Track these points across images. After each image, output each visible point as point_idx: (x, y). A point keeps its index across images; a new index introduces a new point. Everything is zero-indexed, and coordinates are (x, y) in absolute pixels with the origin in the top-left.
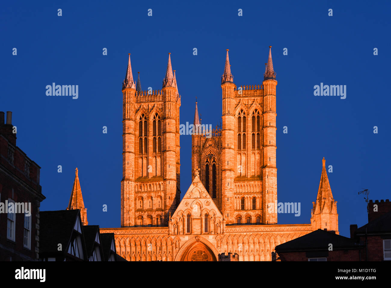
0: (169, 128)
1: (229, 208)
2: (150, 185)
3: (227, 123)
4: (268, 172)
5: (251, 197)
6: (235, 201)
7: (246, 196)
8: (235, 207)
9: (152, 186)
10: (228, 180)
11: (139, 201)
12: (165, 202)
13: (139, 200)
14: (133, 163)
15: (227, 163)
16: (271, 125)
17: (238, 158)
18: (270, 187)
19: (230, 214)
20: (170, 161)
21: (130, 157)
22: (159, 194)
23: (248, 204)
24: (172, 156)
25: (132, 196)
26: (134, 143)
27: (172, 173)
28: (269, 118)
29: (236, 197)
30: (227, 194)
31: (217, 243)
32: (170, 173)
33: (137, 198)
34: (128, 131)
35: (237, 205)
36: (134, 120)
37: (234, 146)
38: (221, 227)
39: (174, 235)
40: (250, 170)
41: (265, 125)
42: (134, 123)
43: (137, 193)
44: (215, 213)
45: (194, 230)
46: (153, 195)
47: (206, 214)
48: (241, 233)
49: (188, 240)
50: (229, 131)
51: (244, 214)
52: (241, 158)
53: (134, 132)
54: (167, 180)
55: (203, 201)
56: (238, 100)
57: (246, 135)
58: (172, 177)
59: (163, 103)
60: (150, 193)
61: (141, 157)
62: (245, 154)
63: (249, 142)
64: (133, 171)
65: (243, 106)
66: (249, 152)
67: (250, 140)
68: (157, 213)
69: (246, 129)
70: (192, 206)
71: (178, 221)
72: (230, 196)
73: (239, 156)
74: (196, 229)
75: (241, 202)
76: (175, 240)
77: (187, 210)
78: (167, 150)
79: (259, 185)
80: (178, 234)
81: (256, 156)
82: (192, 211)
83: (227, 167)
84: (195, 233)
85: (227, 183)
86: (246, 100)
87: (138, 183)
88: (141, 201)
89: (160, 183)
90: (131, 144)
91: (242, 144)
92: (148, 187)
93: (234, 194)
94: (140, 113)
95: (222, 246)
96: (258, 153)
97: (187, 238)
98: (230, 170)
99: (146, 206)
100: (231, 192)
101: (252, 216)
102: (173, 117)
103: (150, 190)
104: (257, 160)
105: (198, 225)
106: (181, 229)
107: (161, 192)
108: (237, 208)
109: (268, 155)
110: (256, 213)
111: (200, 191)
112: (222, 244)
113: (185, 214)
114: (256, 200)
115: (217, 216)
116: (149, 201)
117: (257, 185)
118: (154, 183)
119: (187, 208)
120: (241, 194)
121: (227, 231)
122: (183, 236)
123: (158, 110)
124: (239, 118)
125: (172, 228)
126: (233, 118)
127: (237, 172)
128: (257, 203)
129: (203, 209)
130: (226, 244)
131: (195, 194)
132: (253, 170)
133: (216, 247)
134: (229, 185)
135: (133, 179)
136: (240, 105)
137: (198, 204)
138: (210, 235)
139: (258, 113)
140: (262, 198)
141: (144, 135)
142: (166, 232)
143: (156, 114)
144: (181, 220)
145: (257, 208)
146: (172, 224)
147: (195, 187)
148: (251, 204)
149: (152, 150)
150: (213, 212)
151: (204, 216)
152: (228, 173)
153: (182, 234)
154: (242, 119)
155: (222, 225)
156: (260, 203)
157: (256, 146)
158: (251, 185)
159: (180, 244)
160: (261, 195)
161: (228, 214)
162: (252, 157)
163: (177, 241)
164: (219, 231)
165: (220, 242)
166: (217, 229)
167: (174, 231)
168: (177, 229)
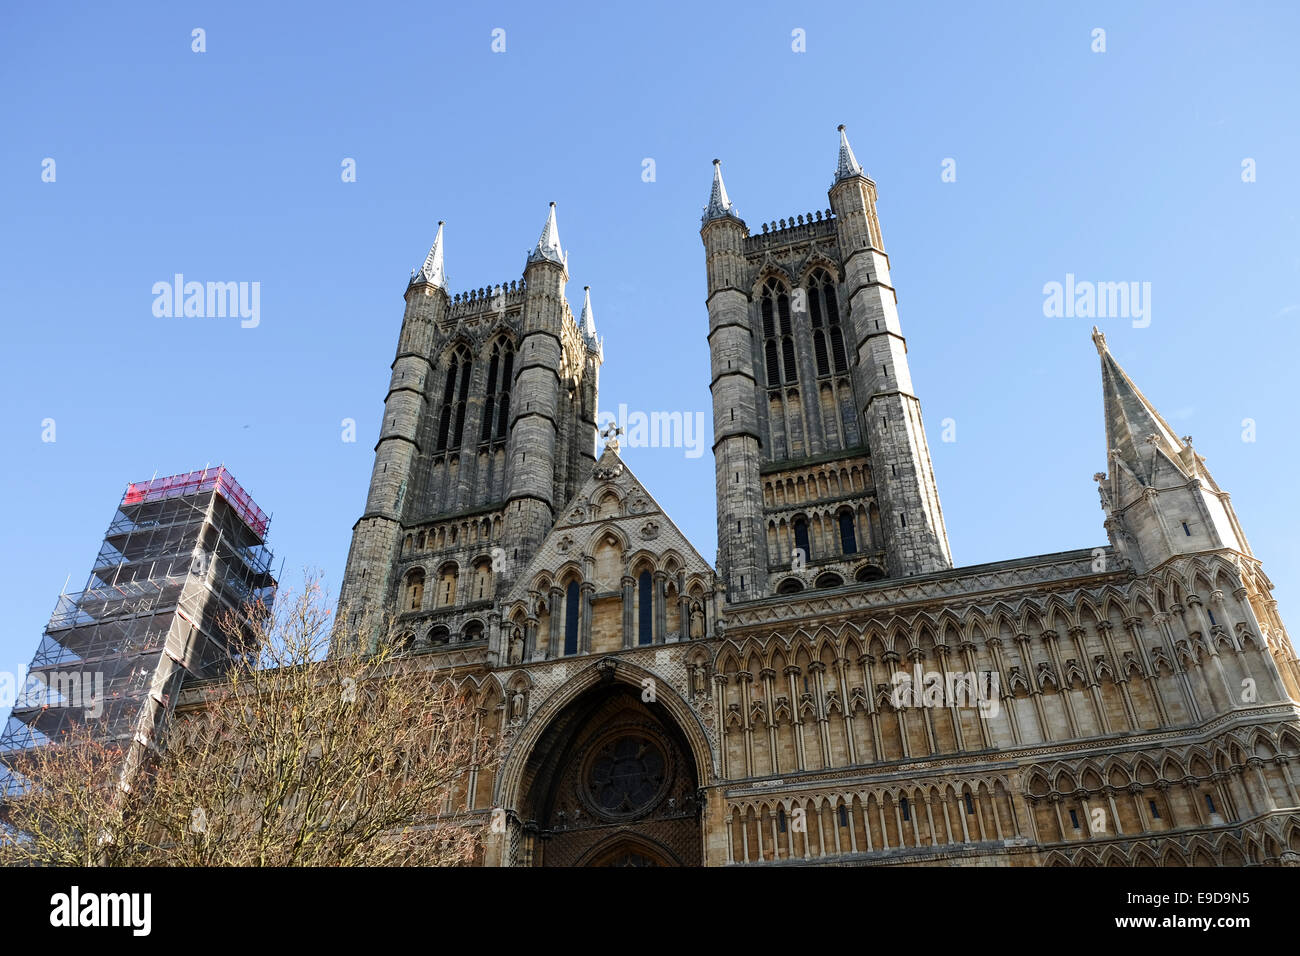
0: (532, 357)
1: (746, 558)
2: (454, 532)
3: (723, 309)
4: (885, 408)
5: (832, 512)
6: (771, 537)
7: (810, 513)
8: (772, 557)
9: (461, 532)
10: (734, 465)
11: (411, 589)
12: (500, 575)
13: (409, 585)
14: (405, 469)
15: (730, 414)
16: (871, 279)
17: (773, 411)
18: (903, 453)
19: (749, 577)
20: (530, 441)
21: (393, 450)
22: (484, 551)
23: (825, 538)
24: (534, 427)
25: (384, 566)
26: (417, 414)
27: (531, 475)
28: (863, 264)
29: (774, 519)
30: (736, 511)
31: (693, 680)
32: (523, 478)
33: (405, 580)
34: (401, 382)
35: (778, 548)
36: (427, 357)
37: (755, 372)
38: (707, 612)
39: (505, 669)
40: (820, 434)
41: (852, 289)
42: (426, 364)
43: (405, 561)
44: (681, 565)
45: (596, 640)
46: (461, 558)
47: (645, 574)
48: (796, 624)
49: (564, 682)
50: (730, 328)
51: (812, 575)
52: (782, 407)
53: (421, 388)
54: (513, 499)
55: (631, 527)
56: (758, 257)
57: (792, 342)
58: (531, 489)
59: (522, 305)
60: (452, 552)
61: (440, 460)
62: (797, 393)
63: (806, 355)
64: (400, 493)
65: (775, 267)
66: (807, 382)
67: (809, 349)
68: (468, 617)
69: (793, 327)
70: (589, 551)
71: (529, 611)
72: (746, 516)
73: (776, 403)
74: (604, 636)
75: (794, 536)
76: (511, 686)
77: (567, 567)
78: (522, 413)
79: (860, 468)
80: (526, 661)
81: (835, 393)
82: (589, 566)
83: (729, 428)
84: (599, 650)
85: (734, 476)
86: (781, 252)
87: (413, 528)
88: (415, 589)
89: (491, 517)
90: (405, 416)
91: (782, 366)
92: (448, 537)
93: (766, 512)
94: (453, 344)
95: (714, 687)
96: (841, 383)
97: (560, 673)
98: (741, 435)
99: (433, 601)
100: (748, 503)
101: (843, 577)
102: (550, 331)
103: (452, 545)
104: (841, 403)
105: (610, 618)
106: (540, 644)
107: (489, 546)
108: (779, 559)
109: (877, 359)
110: (858, 563)
111: (621, 496)
112: (713, 680)
113: (556, 583)
114: (852, 518)
115: (688, 572)
116: (444, 584)
117: (849, 471)
118: (470, 520)
119: (566, 561)
120: (793, 509)
121: (734, 625)
122: (546, 665)
123: (505, 325)
124: (767, 304)
125: (503, 641)
126: (745, 298)
127: (772, 449)
128: (860, 529)
129: (630, 554)
130: (732, 680)
131: (604, 510)
132: (832, 436)
133: (687, 694)
134: (741, 480)
135: (398, 514)
136: (764, 267)
137: (612, 541)
138: (658, 647)
139: (828, 278)
140: (878, 508)
141: (460, 399)
142: (478, 661)
143: (502, 340)
144: (542, 606)
145: (862, 546)
146: (502, 626)
147: (600, 483)
148: (835, 537)
149: (477, 433)
150: (671, 563)
151: (637, 582)
152: (735, 444)
153: (541, 658)
154: (775, 304)
155: (709, 603)
156: (872, 527)
157: (831, 362)
158: (827, 475)
159: (530, 702)
160: (872, 499)
161: (742, 577)
162: (822, 399)
163: (519, 690)
164: (697, 628)
165: (703, 670)
166: (690, 622)
167: (510, 650)
168: (521, 643)
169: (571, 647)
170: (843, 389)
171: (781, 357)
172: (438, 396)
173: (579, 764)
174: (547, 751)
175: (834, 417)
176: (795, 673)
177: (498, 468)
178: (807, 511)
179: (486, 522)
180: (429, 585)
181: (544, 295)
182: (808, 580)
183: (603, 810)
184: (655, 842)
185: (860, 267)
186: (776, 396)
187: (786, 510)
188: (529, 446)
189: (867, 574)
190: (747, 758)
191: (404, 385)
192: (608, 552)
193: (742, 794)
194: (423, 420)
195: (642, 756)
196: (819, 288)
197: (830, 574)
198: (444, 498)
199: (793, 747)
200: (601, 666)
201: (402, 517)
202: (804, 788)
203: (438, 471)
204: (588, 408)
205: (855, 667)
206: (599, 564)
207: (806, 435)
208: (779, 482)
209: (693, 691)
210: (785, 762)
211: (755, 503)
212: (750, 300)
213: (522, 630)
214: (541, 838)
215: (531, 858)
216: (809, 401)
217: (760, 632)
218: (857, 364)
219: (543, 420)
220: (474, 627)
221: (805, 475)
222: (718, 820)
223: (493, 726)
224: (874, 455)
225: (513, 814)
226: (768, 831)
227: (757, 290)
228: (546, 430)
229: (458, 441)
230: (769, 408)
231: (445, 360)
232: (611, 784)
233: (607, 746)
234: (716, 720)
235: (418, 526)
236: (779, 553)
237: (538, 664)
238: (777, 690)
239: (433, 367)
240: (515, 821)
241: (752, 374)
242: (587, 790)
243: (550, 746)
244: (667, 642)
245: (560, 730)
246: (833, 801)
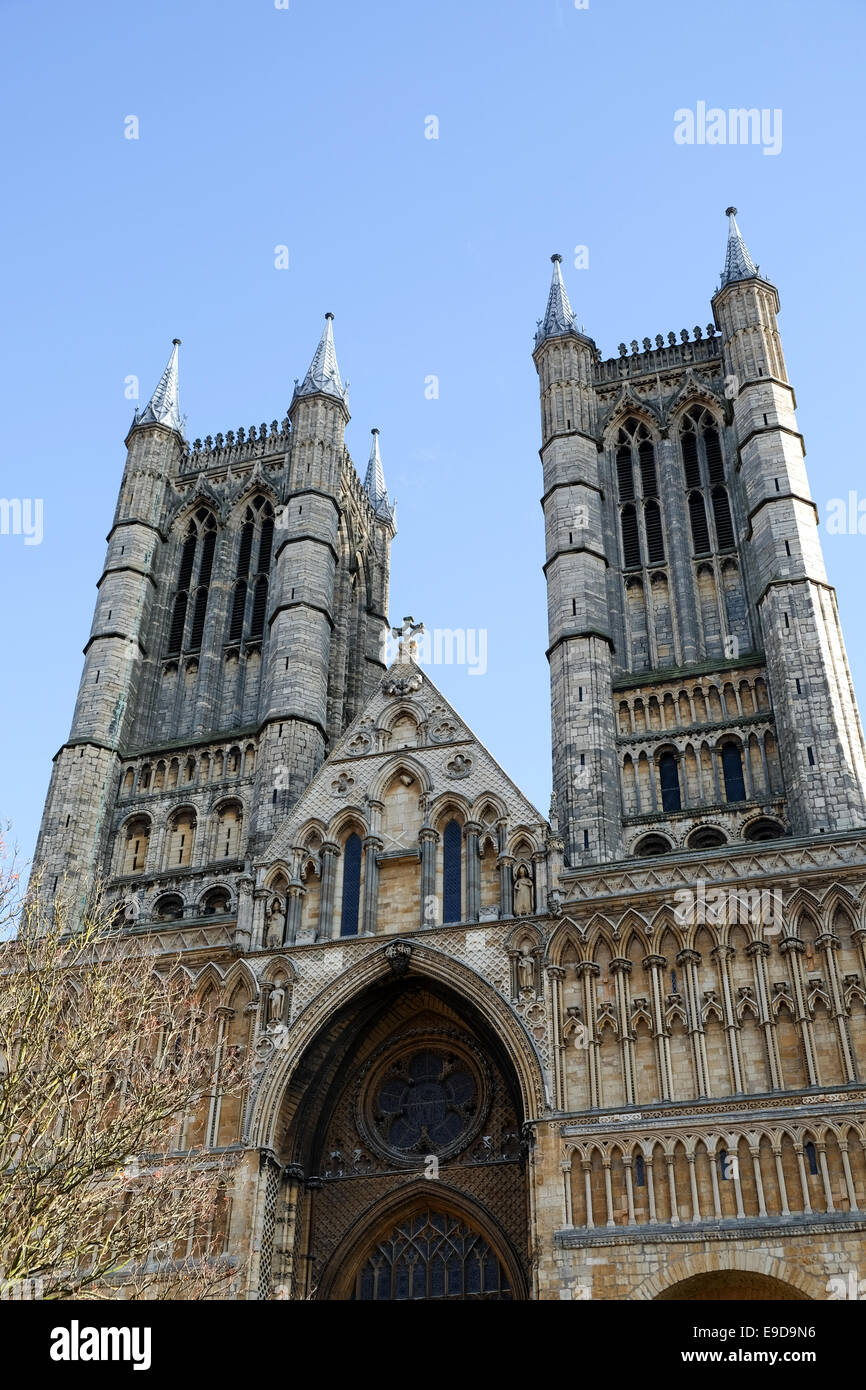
0: (300, 525)
1: (591, 805)
2: (191, 765)
3: (564, 461)
4: (787, 600)
5: (712, 742)
6: (626, 777)
7: (681, 745)
8: (628, 804)
9: (200, 766)
10: (576, 676)
11: (132, 843)
12: (253, 825)
13: (129, 837)
14: (124, 679)
15: (572, 607)
16: (769, 422)
17: (631, 602)
18: (811, 663)
19: (596, 831)
20: (295, 641)
21: (109, 652)
22: (232, 792)
23: (700, 780)
24: (302, 622)
25: (95, 811)
26: (141, 604)
27: (297, 689)
28: (758, 400)
29: (631, 753)
30: (579, 741)
31: (517, 972)
32: (286, 691)
33: (123, 830)
34: (120, 560)
35: (636, 792)
36: (155, 525)
37: (606, 549)
38: (538, 879)
39: (260, 954)
40: (696, 636)
41: (742, 435)
42: (154, 535)
43: (124, 804)
44: (501, 812)
45: (383, 915)
46: (200, 801)
47: (452, 827)
48: (661, 897)
49: (341, 973)
50: (573, 488)
51: (683, 830)
52: (644, 597)
53: (147, 567)
54: (271, 721)
55: (435, 762)
56: (613, 389)
57: (658, 508)
58: (297, 708)
59: (287, 455)
60: (186, 793)
61: (172, 666)
62: (664, 578)
63: (677, 525)
64: (118, 711)
65: (636, 404)
66: (679, 564)
67: (682, 517)
68: (209, 882)
69: (660, 486)
70: (375, 793)
71: (293, 875)
72: (592, 747)
73: (636, 591)
74: (396, 911)
75: (658, 776)
76: (267, 978)
77: (344, 816)
78: (284, 603)
79: (752, 683)
80: (288, 944)
81: (717, 578)
82: (375, 814)
83: (570, 626)
84: (389, 930)
85: (576, 692)
86: (645, 383)
87: (135, 759)
88: (138, 842)
89: (242, 745)
90: (125, 607)
91: (644, 541)
92: (182, 772)
93: (620, 743)
94: (191, 507)
95: (546, 983)
96: (727, 565)
97: (335, 961)
98: (587, 635)
99: (161, 860)
100: (594, 730)
101: (727, 834)
102: (324, 490)
103: (188, 784)
104: (726, 592)
105: (403, 886)
106: (308, 920)
107: (238, 785)
108: (638, 807)
109: (776, 532)
110: (748, 815)
111: (420, 717)
112: (545, 973)
113: (330, 837)
114: (740, 752)
115: (511, 824)
116: (177, 837)
117: (736, 687)
118: (213, 749)
119: (343, 806)
120: (657, 739)
121: (574, 898)
122: (315, 949)
123: (263, 481)
124: (624, 454)
125: (256, 916)
126: (593, 446)
127: (629, 655)
128: (751, 767)
129: (431, 797)
130: (570, 975)
131: (396, 736)
132: (713, 638)
133: (509, 992)
134: (586, 697)
135: (115, 741)
136: (620, 404)
137: (406, 779)
138: (470, 927)
139: (710, 419)
140: (775, 737)
141: (200, 583)
142: (223, 942)
143: (258, 502)
144: (310, 869)
145: (753, 791)
146: (255, 896)
147: (392, 700)
148: (716, 778)
149: (224, 630)
150: (488, 810)
151: (441, 836)
152: (577, 649)
153: (309, 940)
154: (635, 456)
155: (540, 867)
156: (767, 765)
157: (712, 536)
158: (705, 691)
159: (294, 1000)
160: (767, 726)
161: (586, 832)
162: (700, 587)
163: (278, 983)
164: (523, 901)
165: (532, 960)
166: (514, 892)
167: (266, 929)
168: (281, 919)
169: (349, 925)
170: (728, 573)
171: (643, 528)
172: (169, 578)
173: (359, 1087)
174: (316, 1068)
175: (716, 612)
176: (659, 966)
177: (251, 677)
178: (676, 741)
179: (235, 751)
180: (157, 837)
181: (317, 441)
182: (678, 838)
183: (394, 1150)
184: (463, 1196)
185: (754, 405)
186: (635, 582)
187: (648, 740)
188: (294, 647)
189: (761, 830)
190: (591, 1082)
191: (125, 563)
192: (402, 796)
193: (584, 1131)
194: (150, 612)
195: (447, 1077)
196: (696, 433)
197: (708, 828)
198: (178, 718)
199: (656, 1068)
200: (391, 952)
201: (120, 745)
202: (670, 1124)
203: (169, 681)
204: (375, 596)
205: (742, 958)
206: (388, 811)
207: (676, 637)
208: (638, 701)
209: (518, 988)
210: (645, 1090)
211: (606, 728)
212: (600, 449)
213: (283, 901)
214: (307, 1187)
215: (293, 1215)
216: (682, 590)
217: (610, 907)
218: (749, 538)
219: (313, 612)
220: (217, 897)
221: (675, 692)
222: (551, 1168)
223: (243, 1032)
224: (771, 665)
225: (269, 1155)
226: (619, 1183)
227: (611, 435)
228: (317, 627)
229: (197, 640)
230: (625, 599)
231: (180, 530)
232: (404, 1115)
233: (399, 1061)
234: (549, 1029)
235: (142, 756)
236: (638, 799)
237: (304, 948)
238: (634, 988)
239: (164, 540)
240: (272, 1162)
241: (602, 552)
242: (372, 1122)
243: (320, 1061)
244: (481, 920)
245: (333, 1039)
246: (711, 1144)
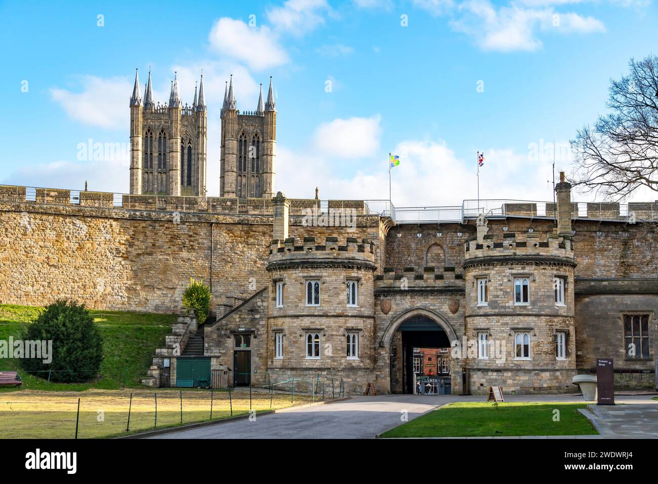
0: (176, 147)
3: (231, 147)
15: (230, 185)
16: (271, 153)
17: (239, 180)
20: (177, 179)
21: (138, 173)
32: (176, 191)
36: (142, 136)
40: (250, 193)
50: (232, 155)
56: (241, 124)
57: (246, 158)
59: (169, 121)
61: (146, 172)
62: (245, 176)
63: (249, 165)
65: (245, 131)
66: (249, 173)
69: (247, 153)
81: (255, 179)
83: (230, 189)
86: (248, 125)
90: (139, 160)
91: (243, 166)
94: (147, 129)
96: (257, 176)
98: (233, 193)
104: (256, 183)
123: (164, 127)
124: (241, 141)
127: (238, 193)
132: (252, 192)
136: (242, 129)
139: (258, 138)
141: (150, 151)
143: (162, 131)
149: (157, 166)
152: (231, 195)
154: (243, 143)
162: (252, 180)
171: (243, 163)
172: (143, 148)
175: (254, 187)
177: (164, 180)
185: (269, 147)
186: (240, 176)
191: (137, 148)
196: (256, 141)
198: (149, 186)
203: (146, 176)
207: (246, 192)
212: (237, 142)
216: (248, 179)
227: (239, 136)
231: (144, 134)
241: (236, 170)
